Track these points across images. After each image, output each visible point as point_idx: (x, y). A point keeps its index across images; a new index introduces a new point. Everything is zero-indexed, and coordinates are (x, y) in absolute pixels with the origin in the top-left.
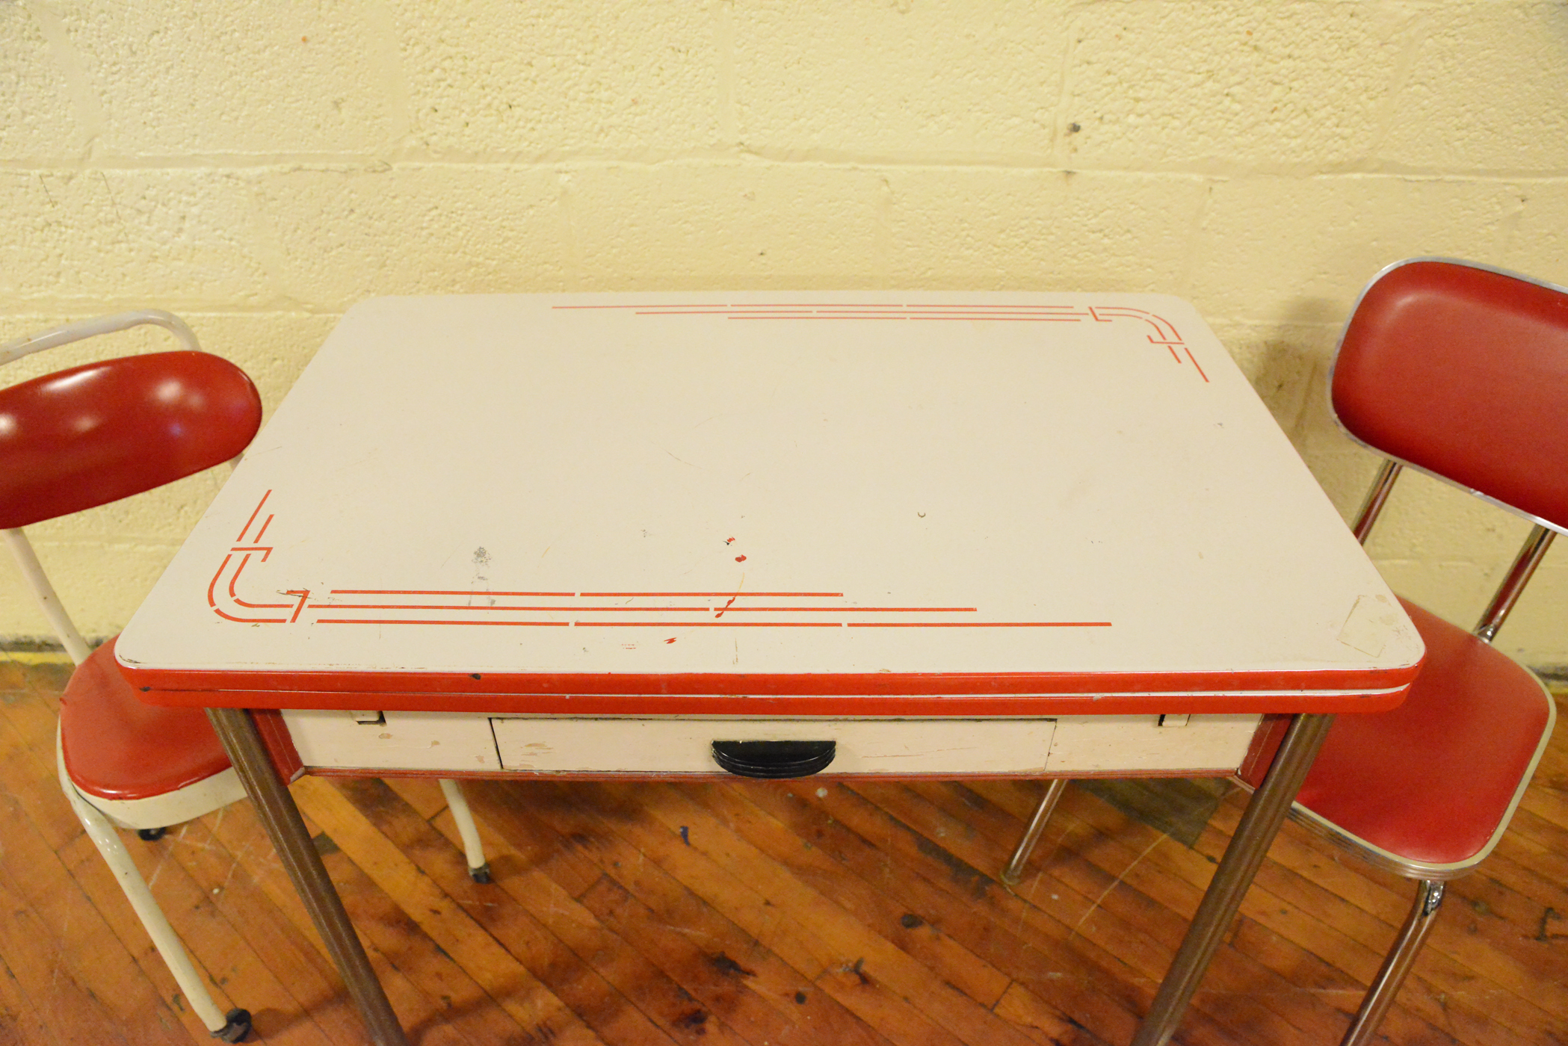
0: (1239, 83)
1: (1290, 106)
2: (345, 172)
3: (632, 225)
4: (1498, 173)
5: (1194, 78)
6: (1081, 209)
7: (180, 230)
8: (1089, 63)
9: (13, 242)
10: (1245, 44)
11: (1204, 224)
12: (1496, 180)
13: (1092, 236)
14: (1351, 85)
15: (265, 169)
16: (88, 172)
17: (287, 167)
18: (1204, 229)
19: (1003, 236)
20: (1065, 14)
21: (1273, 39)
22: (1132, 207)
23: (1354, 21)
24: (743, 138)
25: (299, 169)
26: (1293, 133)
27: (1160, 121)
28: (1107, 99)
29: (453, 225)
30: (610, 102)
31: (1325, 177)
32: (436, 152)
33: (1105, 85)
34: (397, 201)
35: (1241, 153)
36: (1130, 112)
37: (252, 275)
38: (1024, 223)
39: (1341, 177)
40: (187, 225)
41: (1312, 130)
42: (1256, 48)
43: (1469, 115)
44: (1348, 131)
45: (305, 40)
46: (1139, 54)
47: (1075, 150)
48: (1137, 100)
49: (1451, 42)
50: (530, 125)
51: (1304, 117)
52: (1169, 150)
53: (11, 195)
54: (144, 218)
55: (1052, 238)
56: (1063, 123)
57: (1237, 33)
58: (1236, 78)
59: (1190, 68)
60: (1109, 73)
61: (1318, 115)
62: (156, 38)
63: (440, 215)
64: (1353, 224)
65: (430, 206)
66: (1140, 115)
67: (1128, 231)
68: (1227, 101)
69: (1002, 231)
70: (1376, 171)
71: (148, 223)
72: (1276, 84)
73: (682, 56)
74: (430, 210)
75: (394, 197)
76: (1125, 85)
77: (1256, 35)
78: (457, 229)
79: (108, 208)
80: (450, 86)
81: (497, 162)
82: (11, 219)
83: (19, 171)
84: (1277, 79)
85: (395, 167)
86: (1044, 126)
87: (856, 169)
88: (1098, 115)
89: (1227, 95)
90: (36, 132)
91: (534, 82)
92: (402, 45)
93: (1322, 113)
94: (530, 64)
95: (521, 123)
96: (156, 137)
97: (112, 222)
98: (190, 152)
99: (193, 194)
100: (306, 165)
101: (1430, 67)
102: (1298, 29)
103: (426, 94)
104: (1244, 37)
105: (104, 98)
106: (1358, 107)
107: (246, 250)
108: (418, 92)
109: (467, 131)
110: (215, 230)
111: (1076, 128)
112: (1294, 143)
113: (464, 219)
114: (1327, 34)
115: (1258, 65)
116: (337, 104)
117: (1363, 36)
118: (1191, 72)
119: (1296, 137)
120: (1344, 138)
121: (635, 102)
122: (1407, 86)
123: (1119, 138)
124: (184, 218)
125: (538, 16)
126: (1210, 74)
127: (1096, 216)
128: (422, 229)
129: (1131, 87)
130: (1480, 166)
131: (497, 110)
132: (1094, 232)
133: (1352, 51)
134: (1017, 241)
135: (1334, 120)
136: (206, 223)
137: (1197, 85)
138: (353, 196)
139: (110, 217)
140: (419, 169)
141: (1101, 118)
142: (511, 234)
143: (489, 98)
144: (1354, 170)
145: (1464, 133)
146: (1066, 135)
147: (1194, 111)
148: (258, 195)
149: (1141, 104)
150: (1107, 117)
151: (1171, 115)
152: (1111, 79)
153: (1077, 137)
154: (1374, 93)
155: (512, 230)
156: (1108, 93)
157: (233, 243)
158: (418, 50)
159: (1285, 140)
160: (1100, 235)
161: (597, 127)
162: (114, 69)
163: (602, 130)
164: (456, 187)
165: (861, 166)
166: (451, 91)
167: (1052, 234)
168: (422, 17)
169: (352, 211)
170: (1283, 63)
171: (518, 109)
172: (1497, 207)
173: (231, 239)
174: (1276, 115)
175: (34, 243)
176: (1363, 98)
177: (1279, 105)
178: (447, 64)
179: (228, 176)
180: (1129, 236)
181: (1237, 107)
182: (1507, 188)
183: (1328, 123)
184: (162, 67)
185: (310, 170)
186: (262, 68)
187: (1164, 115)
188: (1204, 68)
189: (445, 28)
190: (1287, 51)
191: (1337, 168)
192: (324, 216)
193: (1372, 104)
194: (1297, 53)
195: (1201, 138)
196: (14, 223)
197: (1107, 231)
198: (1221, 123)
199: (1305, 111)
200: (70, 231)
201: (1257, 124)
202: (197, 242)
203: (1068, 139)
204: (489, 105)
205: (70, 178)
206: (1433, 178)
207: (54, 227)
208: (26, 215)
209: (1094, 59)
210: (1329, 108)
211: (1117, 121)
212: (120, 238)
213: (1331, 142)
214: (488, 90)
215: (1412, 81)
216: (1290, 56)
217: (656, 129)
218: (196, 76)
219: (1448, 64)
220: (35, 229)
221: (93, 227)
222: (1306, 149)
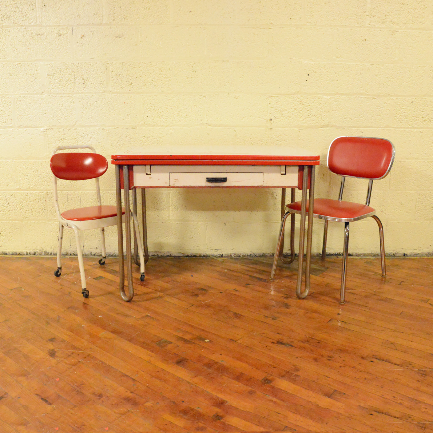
0: (301, 111)
1: (312, 115)
2: (127, 128)
3: (184, 140)
4: (355, 127)
5: (292, 110)
6: (274, 136)
7: (89, 140)
8: (272, 108)
9: (53, 143)
10: (300, 103)
11: (300, 139)
12: (355, 128)
13: (278, 142)
14: (322, 111)
15: (111, 128)
16: (74, 128)
17: (115, 127)
18: (300, 140)
19: (259, 142)
20: (267, 99)
21: (305, 102)
22: (285, 135)
23: (320, 99)
24: (207, 122)
25: (118, 128)
26: (313, 120)
27: (287, 118)
28: (276, 114)
29: (147, 140)
30: (182, 115)
31: (321, 128)
32: (146, 125)
33: (276, 111)
34: (137, 135)
35: (304, 124)
36: (281, 116)
37: (102, 150)
38: (263, 139)
39: (325, 128)
40: (91, 139)
41: (317, 119)
42: (303, 104)
43: (346, 116)
44: (323, 119)
45: (124, 103)
46: (281, 106)
47: (272, 124)
48: (282, 114)
49: (338, 103)
50: (166, 120)
51: (315, 117)
52: (290, 124)
53: (56, 133)
54: (82, 138)
55: (269, 142)
56: (269, 119)
57: (299, 101)
58: (300, 110)
59: (291, 108)
60: (276, 109)
61: (317, 116)
62: (96, 103)
63: (145, 138)
64: (330, 138)
65: (143, 136)
66: (283, 117)
67: (285, 140)
68: (299, 114)
69: (259, 141)
70: (331, 127)
71: (83, 139)
72: (308, 111)
73: (196, 107)
74: (143, 137)
75: (136, 134)
76: (279, 111)
77: (302, 102)
78: (148, 141)
79: (75, 136)
80: (151, 112)
81: (158, 127)
82: (54, 138)
83: (60, 128)
84: (308, 110)
85: (137, 128)
86: (265, 120)
87: (229, 128)
88: (275, 117)
89: (299, 113)
90: (66, 120)
91: (167, 111)
92: (143, 104)
93: (318, 116)
94: (167, 108)
95: (164, 119)
96: (90, 121)
97: (75, 139)
98: (96, 124)
99: (94, 133)
100: (119, 127)
101: (336, 107)
102: (310, 101)
103: (146, 113)
104: (300, 102)
105: (82, 113)
106: (324, 115)
107: (102, 145)
108: (145, 113)
109: (153, 121)
110: (97, 140)
111: (271, 120)
112: (314, 121)
113: (150, 139)
114: (315, 102)
115: (304, 107)
116: (128, 115)
117: (322, 102)
118: (291, 109)
119: (314, 120)
120: (323, 120)
121: (186, 115)
122: (333, 111)
123: (280, 121)
124: (91, 138)
125: (169, 99)
126: (295, 109)
127: (277, 137)
128: (141, 141)
129: (281, 112)
130: (351, 126)
131: (160, 117)
132: (278, 141)
133: (321, 105)
134: (262, 143)
135: (320, 117)
136: (96, 139)
137: (293, 111)
138: (128, 133)
139: (75, 138)
140: (142, 128)
141: (276, 118)
142: (159, 142)
143: (158, 114)
144: (327, 127)
145: (346, 119)
146: (269, 121)
147: (293, 116)
148: (108, 133)
149: (283, 115)
150: (277, 117)
151: (289, 117)
152: (277, 110)
153: (272, 121)
154: (327, 112)
155: (159, 141)
156: (276, 113)
157: (100, 143)
158: (146, 105)
159: (312, 121)
160: (279, 141)
161: (179, 120)
162: (86, 108)
163: (180, 121)
164: (149, 132)
165: (230, 128)
166: (151, 113)
167: (269, 141)
168: (148, 99)
169: (127, 137)
170: (308, 107)
171: (164, 117)
172: (357, 134)
173: (100, 142)
174: (309, 116)
175: (57, 143)
176: (325, 113)
177: (309, 114)
178: (151, 108)
179: (103, 129)
180: (285, 141)
181: (301, 115)
182: (358, 130)
183: (320, 118)
184: (95, 108)
185: (120, 128)
186: (115, 108)
187: (288, 117)
188: (294, 108)
189: (152, 101)
190: (309, 105)
191: (323, 126)
192: (121, 137)
193: (327, 114)
194: (310, 105)
195: (296, 121)
196: (54, 139)
197: (280, 140)
198: (299, 118)
199: (315, 115)
200: (66, 141)
201: (305, 118)
202: (92, 143)
203: (270, 122)
204: (158, 116)
205: (70, 129)
206: (343, 128)
207: (63, 140)
208: (58, 137)
209: (273, 107)
210: (319, 115)
211: (279, 118)
212: (76, 142)
213: (321, 121)
214: (158, 113)
215: (333, 110)
216: (309, 106)
217: (190, 121)
218: (101, 109)
219: (339, 107)
220: (58, 140)
221: (71, 140)
222: (316, 123)
